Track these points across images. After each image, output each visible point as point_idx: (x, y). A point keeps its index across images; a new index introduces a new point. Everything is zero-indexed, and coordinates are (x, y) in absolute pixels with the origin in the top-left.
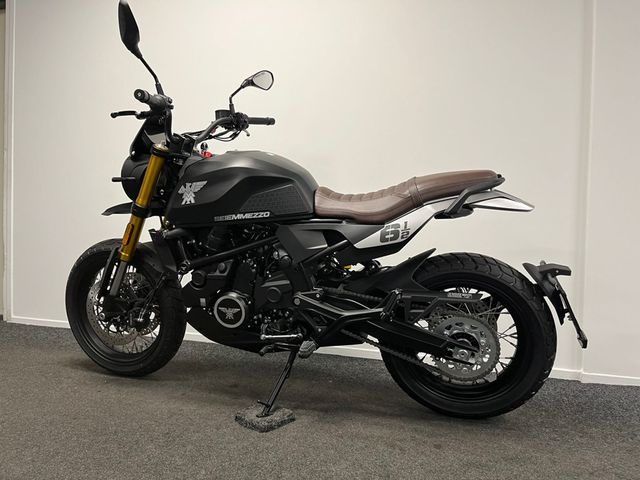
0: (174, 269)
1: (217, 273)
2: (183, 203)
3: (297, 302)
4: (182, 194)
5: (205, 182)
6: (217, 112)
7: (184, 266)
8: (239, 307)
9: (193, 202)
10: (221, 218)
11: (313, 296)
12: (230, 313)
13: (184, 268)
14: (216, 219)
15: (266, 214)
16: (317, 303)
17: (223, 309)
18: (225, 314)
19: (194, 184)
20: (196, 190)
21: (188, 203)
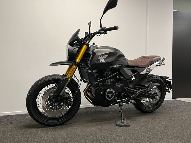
1: (107, 83)
2: (100, 62)
3: (127, 90)
4: (100, 59)
5: (107, 56)
6: (85, 32)
7: (97, 82)
8: (113, 93)
9: (104, 61)
10: (111, 67)
12: (110, 95)
14: (110, 67)
15: (120, 65)
16: (132, 89)
17: (108, 94)
18: (109, 96)
19: (104, 56)
20: (104, 58)
21: (102, 62)
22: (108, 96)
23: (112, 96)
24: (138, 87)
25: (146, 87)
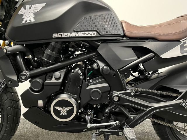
0: (15, 78)
1: (53, 80)
2: (24, 22)
3: (116, 99)
4: (22, 15)
5: (44, 5)
7: (24, 75)
9: (33, 20)
10: (58, 36)
11: (129, 94)
12: (64, 111)
13: (23, 78)
14: (55, 35)
15: (94, 34)
16: (132, 99)
17: (58, 108)
18: (60, 111)
19: (34, 6)
20: (36, 11)
21: (28, 21)
22: (57, 112)
23: (70, 113)
24: (159, 92)
25: (181, 93)
